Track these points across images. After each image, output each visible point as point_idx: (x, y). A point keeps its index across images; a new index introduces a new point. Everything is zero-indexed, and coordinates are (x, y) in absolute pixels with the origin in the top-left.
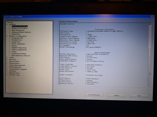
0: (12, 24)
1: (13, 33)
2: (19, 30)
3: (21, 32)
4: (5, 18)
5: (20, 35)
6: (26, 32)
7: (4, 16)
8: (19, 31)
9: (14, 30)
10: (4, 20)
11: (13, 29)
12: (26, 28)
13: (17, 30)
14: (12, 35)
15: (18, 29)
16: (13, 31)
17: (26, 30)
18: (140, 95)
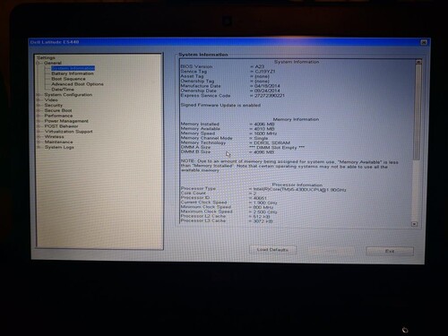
0: (53, 61)
1: (56, 87)
2: (71, 79)
3: (76, 84)
4: (33, 45)
5: (75, 92)
6: (91, 85)
7: (32, 42)
8: (70, 82)
9: (57, 79)
10: (31, 50)
11: (56, 77)
12: (90, 74)
13: (65, 79)
14: (52, 93)
15: (69, 76)
16: (55, 82)
17: (89, 79)
18: (390, 249)
